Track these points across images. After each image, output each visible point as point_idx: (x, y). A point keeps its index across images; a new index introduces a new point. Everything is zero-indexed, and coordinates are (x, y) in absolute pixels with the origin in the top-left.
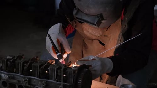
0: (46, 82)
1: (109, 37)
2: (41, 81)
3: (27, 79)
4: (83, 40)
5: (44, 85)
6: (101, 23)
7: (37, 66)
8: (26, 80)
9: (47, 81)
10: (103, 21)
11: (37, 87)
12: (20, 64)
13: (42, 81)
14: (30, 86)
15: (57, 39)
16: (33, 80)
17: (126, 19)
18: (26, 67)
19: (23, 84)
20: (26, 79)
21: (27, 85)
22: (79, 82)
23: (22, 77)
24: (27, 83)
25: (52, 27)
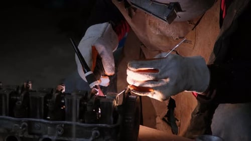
0: (63, 125)
1: (193, 43)
2: (54, 125)
3: (26, 124)
4: (141, 50)
5: (60, 133)
6: (175, 16)
7: (41, 98)
8: (24, 126)
9: (66, 125)
10: (179, 13)
11: (46, 136)
12: (3, 98)
13: (56, 125)
14: (31, 137)
15: (92, 47)
16: (37, 125)
17: (235, 11)
18: (20, 102)
19: (17, 134)
20: (24, 123)
21: (26, 135)
22: (127, 121)
23: (13, 121)
24: (25, 131)
25: (90, 27)
